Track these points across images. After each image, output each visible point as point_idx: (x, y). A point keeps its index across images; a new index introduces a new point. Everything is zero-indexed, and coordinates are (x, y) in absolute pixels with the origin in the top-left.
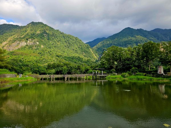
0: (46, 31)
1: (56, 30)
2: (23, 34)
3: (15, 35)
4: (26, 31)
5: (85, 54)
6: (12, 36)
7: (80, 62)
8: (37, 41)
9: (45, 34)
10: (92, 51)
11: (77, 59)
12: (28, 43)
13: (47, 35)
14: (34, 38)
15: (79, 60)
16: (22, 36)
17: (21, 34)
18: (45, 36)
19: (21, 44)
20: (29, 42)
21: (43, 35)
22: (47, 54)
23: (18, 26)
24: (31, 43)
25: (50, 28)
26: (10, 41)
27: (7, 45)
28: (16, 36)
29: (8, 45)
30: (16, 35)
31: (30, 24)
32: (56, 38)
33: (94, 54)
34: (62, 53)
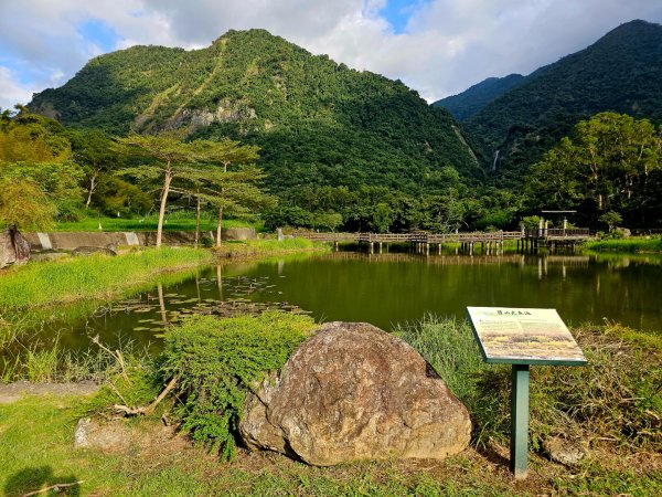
0: (282, 64)
1: (315, 58)
2: (202, 82)
3: (173, 88)
4: (208, 69)
5: (431, 150)
6: (163, 90)
7: (413, 184)
8: (251, 106)
9: (277, 78)
10: (461, 138)
11: (401, 170)
12: (219, 116)
13: (284, 79)
14: (240, 93)
15: (410, 176)
16: (195, 87)
17: (193, 83)
18: (279, 86)
19: (194, 118)
20: (221, 109)
21: (271, 82)
22: (288, 154)
23: (182, 50)
24: (229, 114)
25: (296, 48)
26: (160, 108)
27: (150, 127)
28: (179, 92)
29: (153, 124)
30: (176, 86)
31: (224, 41)
32: (317, 91)
33: (470, 150)
34: (342, 148)
